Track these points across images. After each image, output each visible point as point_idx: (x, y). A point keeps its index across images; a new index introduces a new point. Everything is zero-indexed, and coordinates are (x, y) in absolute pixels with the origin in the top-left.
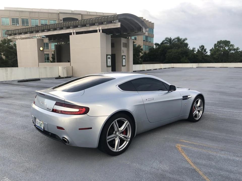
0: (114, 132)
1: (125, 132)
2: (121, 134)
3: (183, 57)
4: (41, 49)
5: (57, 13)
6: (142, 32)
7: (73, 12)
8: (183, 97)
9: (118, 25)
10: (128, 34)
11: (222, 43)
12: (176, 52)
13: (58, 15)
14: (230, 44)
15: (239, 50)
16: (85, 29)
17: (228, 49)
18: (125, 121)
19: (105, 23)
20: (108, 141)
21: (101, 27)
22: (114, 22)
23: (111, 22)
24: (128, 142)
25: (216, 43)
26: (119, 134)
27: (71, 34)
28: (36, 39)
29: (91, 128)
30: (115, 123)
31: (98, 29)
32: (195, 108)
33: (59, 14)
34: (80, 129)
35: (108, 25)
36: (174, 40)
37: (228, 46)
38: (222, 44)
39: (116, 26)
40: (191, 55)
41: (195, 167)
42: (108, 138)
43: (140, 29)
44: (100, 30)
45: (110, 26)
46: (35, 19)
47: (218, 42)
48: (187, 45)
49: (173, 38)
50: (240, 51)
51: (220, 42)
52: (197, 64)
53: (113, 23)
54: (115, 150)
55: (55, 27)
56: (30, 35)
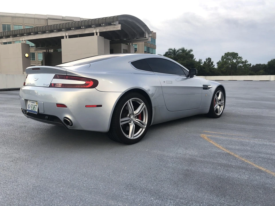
0: (128, 115)
1: (140, 116)
2: (135, 118)
4: (27, 55)
5: (44, 19)
6: (144, 37)
7: (64, 18)
8: (204, 86)
9: (118, 27)
10: (129, 39)
11: (229, 55)
13: (46, 21)
15: (248, 63)
16: (80, 31)
17: (236, 62)
18: (141, 103)
19: (104, 25)
20: (121, 124)
21: (98, 30)
22: (114, 23)
23: (110, 24)
24: (144, 129)
25: (224, 55)
26: (133, 117)
27: (63, 37)
28: (20, 44)
29: (101, 106)
30: (129, 103)
31: (94, 31)
32: (216, 101)
33: (48, 20)
34: (86, 106)
35: (106, 27)
36: (178, 51)
37: (236, 58)
38: (229, 57)
39: (115, 28)
40: (198, 67)
41: (228, 152)
42: (121, 120)
43: (142, 34)
44: (97, 33)
45: (109, 28)
46: (19, 25)
47: (226, 54)
48: (192, 56)
49: (177, 49)
50: (248, 64)
51: (227, 54)
52: (204, 76)
53: (112, 25)
54: (129, 136)
55: (44, 30)
56: (13, 40)
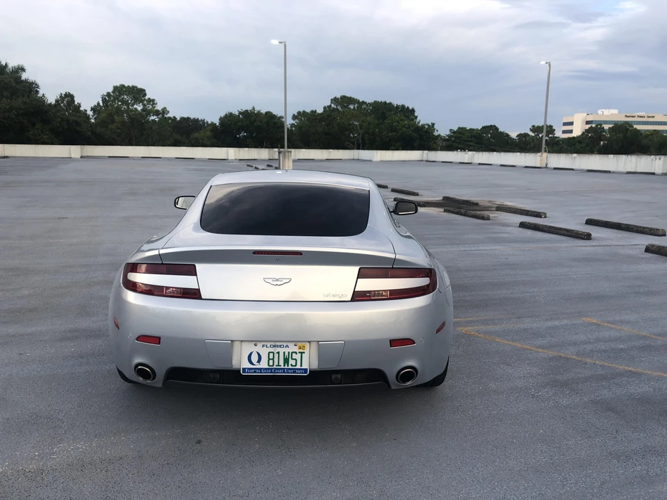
3: (33, 125)
11: (126, 91)
12: (8, 107)
14: (147, 98)
15: (169, 115)
17: (143, 110)
25: (111, 90)
34: (437, 332)
37: (142, 101)
38: (125, 97)
47: (115, 88)
48: (31, 88)
50: (170, 118)
51: (120, 90)
52: (79, 146)
